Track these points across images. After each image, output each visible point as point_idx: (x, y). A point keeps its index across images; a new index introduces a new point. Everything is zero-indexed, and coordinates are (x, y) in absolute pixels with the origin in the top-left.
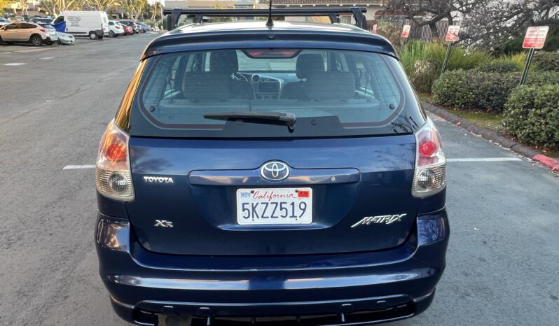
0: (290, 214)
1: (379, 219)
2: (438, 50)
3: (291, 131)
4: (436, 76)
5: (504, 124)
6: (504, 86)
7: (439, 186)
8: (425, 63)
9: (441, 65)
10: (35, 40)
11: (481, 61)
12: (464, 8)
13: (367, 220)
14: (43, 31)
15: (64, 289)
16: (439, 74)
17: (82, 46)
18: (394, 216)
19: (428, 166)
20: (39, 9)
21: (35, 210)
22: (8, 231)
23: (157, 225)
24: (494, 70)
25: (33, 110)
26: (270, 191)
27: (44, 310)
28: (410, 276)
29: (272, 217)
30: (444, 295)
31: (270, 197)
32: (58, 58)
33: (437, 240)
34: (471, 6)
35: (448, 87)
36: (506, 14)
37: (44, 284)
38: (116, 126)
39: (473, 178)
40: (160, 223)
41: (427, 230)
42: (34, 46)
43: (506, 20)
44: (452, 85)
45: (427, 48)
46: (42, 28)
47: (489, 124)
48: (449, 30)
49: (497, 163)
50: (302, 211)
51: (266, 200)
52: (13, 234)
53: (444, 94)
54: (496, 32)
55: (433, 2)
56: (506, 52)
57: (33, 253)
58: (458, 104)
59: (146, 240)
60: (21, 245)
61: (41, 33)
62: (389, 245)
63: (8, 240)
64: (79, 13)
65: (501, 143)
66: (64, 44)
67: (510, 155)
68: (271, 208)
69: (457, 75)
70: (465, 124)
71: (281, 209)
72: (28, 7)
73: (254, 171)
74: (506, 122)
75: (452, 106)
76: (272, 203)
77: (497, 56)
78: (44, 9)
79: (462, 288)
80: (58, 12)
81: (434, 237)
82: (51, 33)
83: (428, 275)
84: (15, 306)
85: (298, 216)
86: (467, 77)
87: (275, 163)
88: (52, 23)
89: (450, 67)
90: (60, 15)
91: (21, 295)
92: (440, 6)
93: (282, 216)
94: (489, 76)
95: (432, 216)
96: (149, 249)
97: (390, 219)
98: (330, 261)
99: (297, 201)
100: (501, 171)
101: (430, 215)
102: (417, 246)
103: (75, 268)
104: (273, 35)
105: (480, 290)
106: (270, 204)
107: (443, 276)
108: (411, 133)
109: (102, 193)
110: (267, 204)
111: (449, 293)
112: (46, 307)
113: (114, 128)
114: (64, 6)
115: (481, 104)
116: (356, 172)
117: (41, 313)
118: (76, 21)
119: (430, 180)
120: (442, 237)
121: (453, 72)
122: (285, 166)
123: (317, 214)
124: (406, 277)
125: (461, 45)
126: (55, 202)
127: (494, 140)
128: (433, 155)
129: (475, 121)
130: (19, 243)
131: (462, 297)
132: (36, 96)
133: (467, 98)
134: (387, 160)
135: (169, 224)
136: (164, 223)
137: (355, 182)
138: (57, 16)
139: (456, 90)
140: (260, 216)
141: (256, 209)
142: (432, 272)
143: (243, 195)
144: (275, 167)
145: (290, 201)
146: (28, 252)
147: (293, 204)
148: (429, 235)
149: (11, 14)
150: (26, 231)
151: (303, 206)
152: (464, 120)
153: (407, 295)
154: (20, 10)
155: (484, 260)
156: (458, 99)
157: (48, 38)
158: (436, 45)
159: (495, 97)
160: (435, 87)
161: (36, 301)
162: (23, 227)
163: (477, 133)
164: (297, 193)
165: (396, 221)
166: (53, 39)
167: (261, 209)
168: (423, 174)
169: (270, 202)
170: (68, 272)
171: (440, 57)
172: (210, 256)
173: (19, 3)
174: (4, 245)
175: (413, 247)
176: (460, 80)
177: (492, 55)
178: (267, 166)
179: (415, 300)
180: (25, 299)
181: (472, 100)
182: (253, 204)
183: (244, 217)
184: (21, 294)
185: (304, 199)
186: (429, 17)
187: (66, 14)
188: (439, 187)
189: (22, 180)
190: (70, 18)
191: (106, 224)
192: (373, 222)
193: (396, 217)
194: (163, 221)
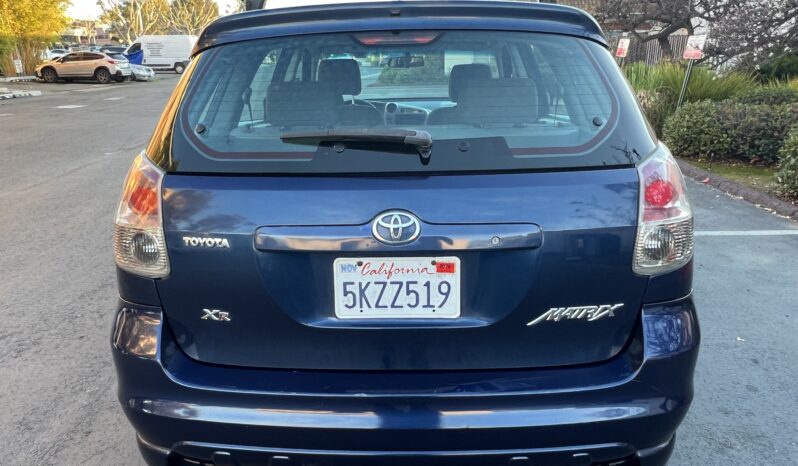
0: (423, 301)
1: (576, 312)
2: (672, 75)
3: (425, 162)
4: (669, 112)
5: (780, 180)
6: (778, 124)
7: (679, 257)
8: (652, 94)
9: (677, 95)
10: (101, 76)
11: (739, 88)
12: (712, 13)
13: (555, 313)
14: (112, 62)
15: (88, 420)
16: (674, 109)
17: (164, 82)
18: (602, 307)
19: (661, 222)
20: (111, 36)
21: (66, 302)
22: (21, 333)
23: (205, 317)
24: (761, 101)
25: (85, 166)
26: (388, 261)
27: (53, 452)
28: (632, 411)
29: (393, 306)
30: (688, 445)
31: (390, 272)
32: (128, 98)
33: (677, 350)
34: (721, 10)
35: (688, 128)
36: (779, 15)
37: (60, 411)
38: (147, 160)
39: (732, 261)
40: (210, 313)
41: (659, 337)
42: (100, 83)
43: (779, 24)
44: (695, 124)
45: (654, 72)
46: (110, 58)
47: (755, 180)
48: (689, 42)
49: (771, 239)
50: (444, 297)
51: (383, 278)
52: (27, 336)
53: (682, 137)
54: (763, 42)
55: (664, 5)
56: (779, 76)
57: (52, 364)
58: (704, 152)
59: (190, 342)
60: (36, 353)
61: (108, 65)
62: (594, 357)
63: (19, 345)
64: (162, 38)
65: (774, 208)
66: (140, 81)
67: (792, 226)
68: (391, 290)
69: (701, 109)
70: (715, 181)
71: (408, 292)
72: (96, 34)
73: (361, 228)
74: (782, 177)
75: (696, 155)
76: (392, 283)
77: (765, 82)
78: (116, 35)
79: (720, 435)
80: (133, 38)
81: (672, 346)
82: (122, 66)
83: (662, 411)
84: (11, 445)
85: (437, 304)
86: (718, 112)
87: (396, 215)
88: (126, 52)
89: (692, 98)
90: (135, 42)
91: (23, 428)
92: (674, 11)
93: (409, 305)
94: (752, 110)
95: (667, 309)
96: (196, 357)
97: (596, 312)
98: (493, 383)
99: (436, 279)
100: (776, 249)
101: (665, 306)
102: (642, 360)
103: (108, 389)
104: (398, 8)
105: (751, 439)
106: (389, 286)
107: (687, 415)
108: (631, 166)
109: (121, 265)
110: (385, 284)
111: (698, 443)
112: (56, 447)
113: (144, 163)
114: (142, 29)
115: (740, 151)
116: (535, 230)
117: (47, 456)
118: (156, 49)
119: (665, 245)
120: (687, 346)
121: (696, 104)
122: (413, 219)
123: (469, 302)
124: (624, 412)
125: (708, 63)
126: (94, 292)
127: (764, 204)
128: (669, 205)
129: (732, 177)
130: (34, 349)
131: (721, 451)
132: (93, 147)
133: (719, 142)
134: (590, 216)
135: (225, 316)
136: (217, 315)
137: (534, 248)
138: (131, 43)
139: (702, 131)
140: (373, 305)
141: (366, 293)
142: (670, 407)
143: (343, 268)
144: (396, 221)
145: (422, 279)
146: (44, 364)
147: (427, 284)
148: (663, 344)
149: (74, 43)
150: (46, 333)
151: (444, 288)
152: (716, 177)
153: (625, 444)
154: (86, 38)
155: (756, 390)
156: (705, 145)
157: (118, 73)
158: (668, 66)
159: (763, 141)
160: (668, 128)
161: (44, 439)
162: (44, 326)
163: (735, 194)
164: (435, 267)
165: (606, 316)
166: (125, 73)
167: (375, 292)
168: (653, 237)
169: (389, 281)
170: (97, 395)
171: (675, 83)
172: (292, 370)
173: (85, 29)
174: (12, 353)
175: (637, 362)
176: (707, 115)
177: (757, 79)
178: (383, 219)
179: (639, 454)
180: (27, 435)
181: (726, 146)
182: (360, 284)
183: (347, 306)
184: (24, 425)
185: (447, 277)
186: (657, 29)
187: (144, 40)
188: (680, 259)
189: (53, 260)
190: (150, 45)
191: (131, 316)
192: (565, 317)
193: (605, 309)
194: (215, 311)
